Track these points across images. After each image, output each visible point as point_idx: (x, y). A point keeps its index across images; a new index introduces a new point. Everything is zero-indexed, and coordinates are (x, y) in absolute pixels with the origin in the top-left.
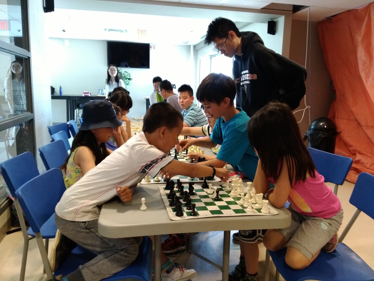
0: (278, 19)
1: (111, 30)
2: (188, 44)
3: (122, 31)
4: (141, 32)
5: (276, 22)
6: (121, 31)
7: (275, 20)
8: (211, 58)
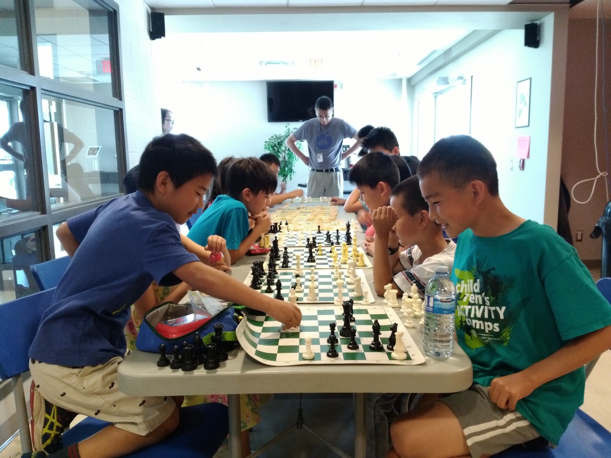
0: (543, 20)
1: (269, 63)
2: (398, 77)
3: (286, 63)
4: (316, 61)
5: (540, 25)
6: (284, 63)
7: (538, 22)
8: (436, 97)
